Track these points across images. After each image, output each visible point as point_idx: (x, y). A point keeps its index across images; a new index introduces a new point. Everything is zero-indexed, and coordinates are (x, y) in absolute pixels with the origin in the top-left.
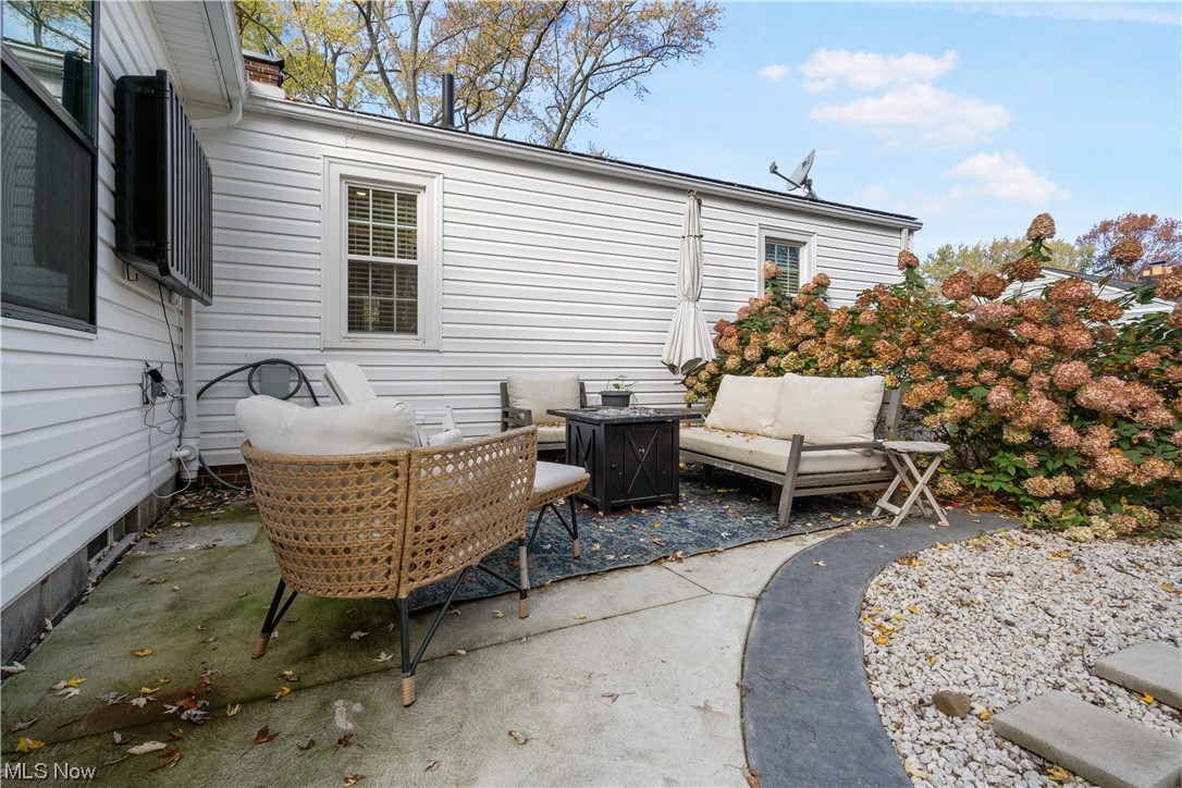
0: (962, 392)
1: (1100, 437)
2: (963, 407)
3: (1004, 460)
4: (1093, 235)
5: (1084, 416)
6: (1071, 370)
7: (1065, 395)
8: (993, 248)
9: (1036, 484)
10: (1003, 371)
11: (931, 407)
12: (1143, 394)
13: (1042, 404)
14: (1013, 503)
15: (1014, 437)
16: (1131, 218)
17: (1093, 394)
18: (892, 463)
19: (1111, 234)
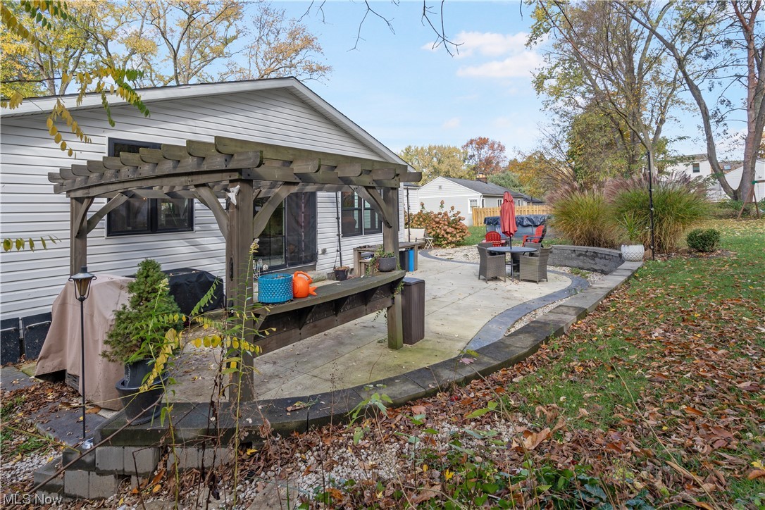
0: (434, 230)
1: (449, 235)
2: (434, 233)
3: (439, 240)
4: (467, 145)
5: (447, 233)
6: (446, 227)
7: (445, 230)
8: (429, 149)
9: (443, 242)
10: (438, 227)
11: (431, 233)
12: (453, 230)
13: (443, 232)
14: (440, 245)
15: (440, 236)
16: (480, 139)
17: (448, 230)
18: (426, 241)
19: (474, 145)
